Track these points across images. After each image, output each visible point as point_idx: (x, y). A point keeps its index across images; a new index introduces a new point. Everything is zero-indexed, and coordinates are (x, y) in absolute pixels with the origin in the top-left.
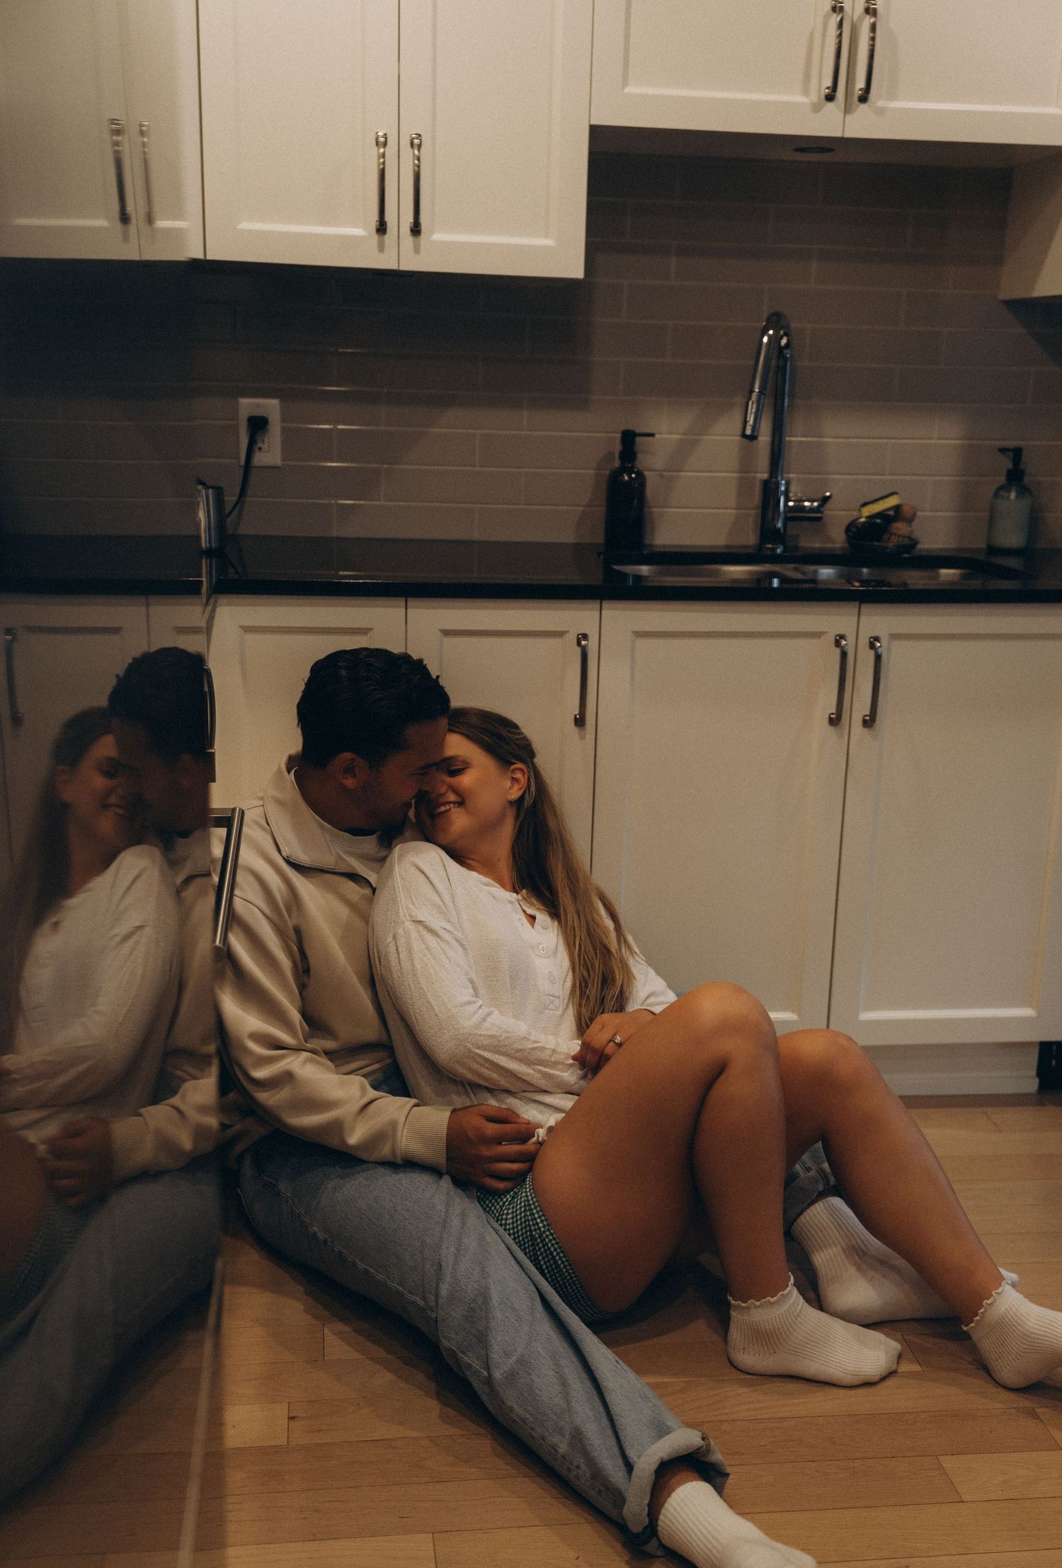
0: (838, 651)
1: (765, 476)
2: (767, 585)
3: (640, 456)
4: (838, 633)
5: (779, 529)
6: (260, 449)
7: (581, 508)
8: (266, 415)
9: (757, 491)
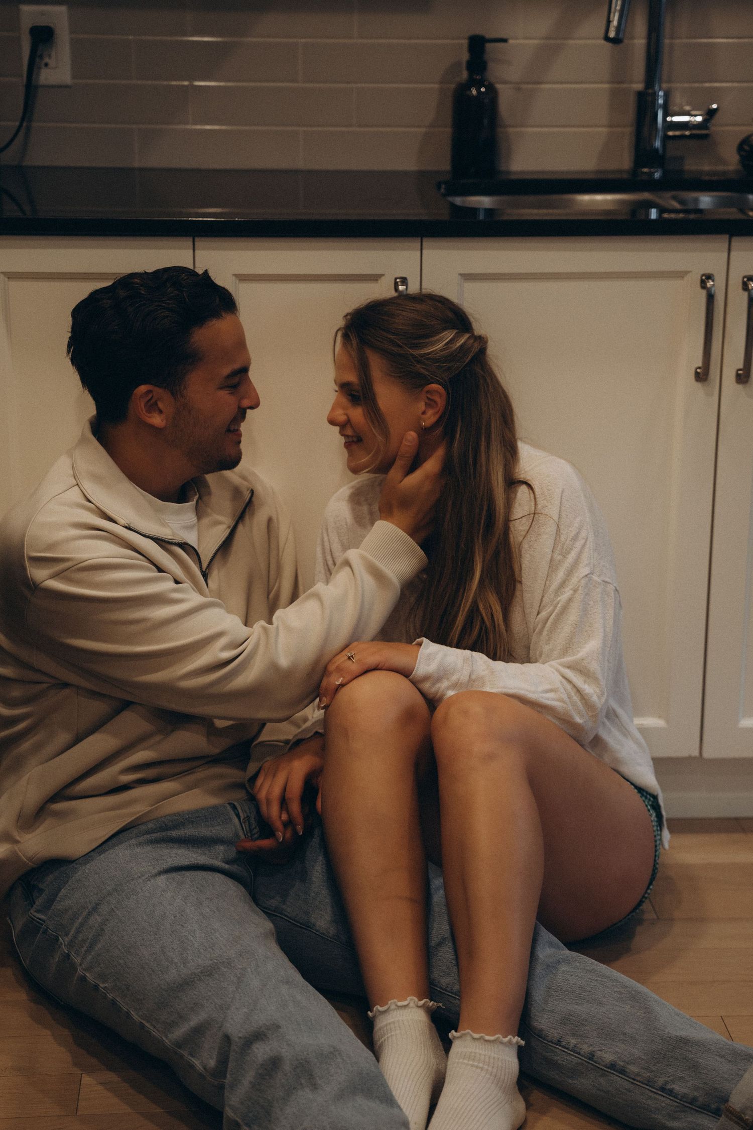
0: (704, 292)
1: (639, 86)
2: (643, 217)
3: (491, 66)
4: (703, 272)
5: (657, 150)
6: (46, 65)
7: (423, 130)
8: (52, 25)
9: (631, 104)
